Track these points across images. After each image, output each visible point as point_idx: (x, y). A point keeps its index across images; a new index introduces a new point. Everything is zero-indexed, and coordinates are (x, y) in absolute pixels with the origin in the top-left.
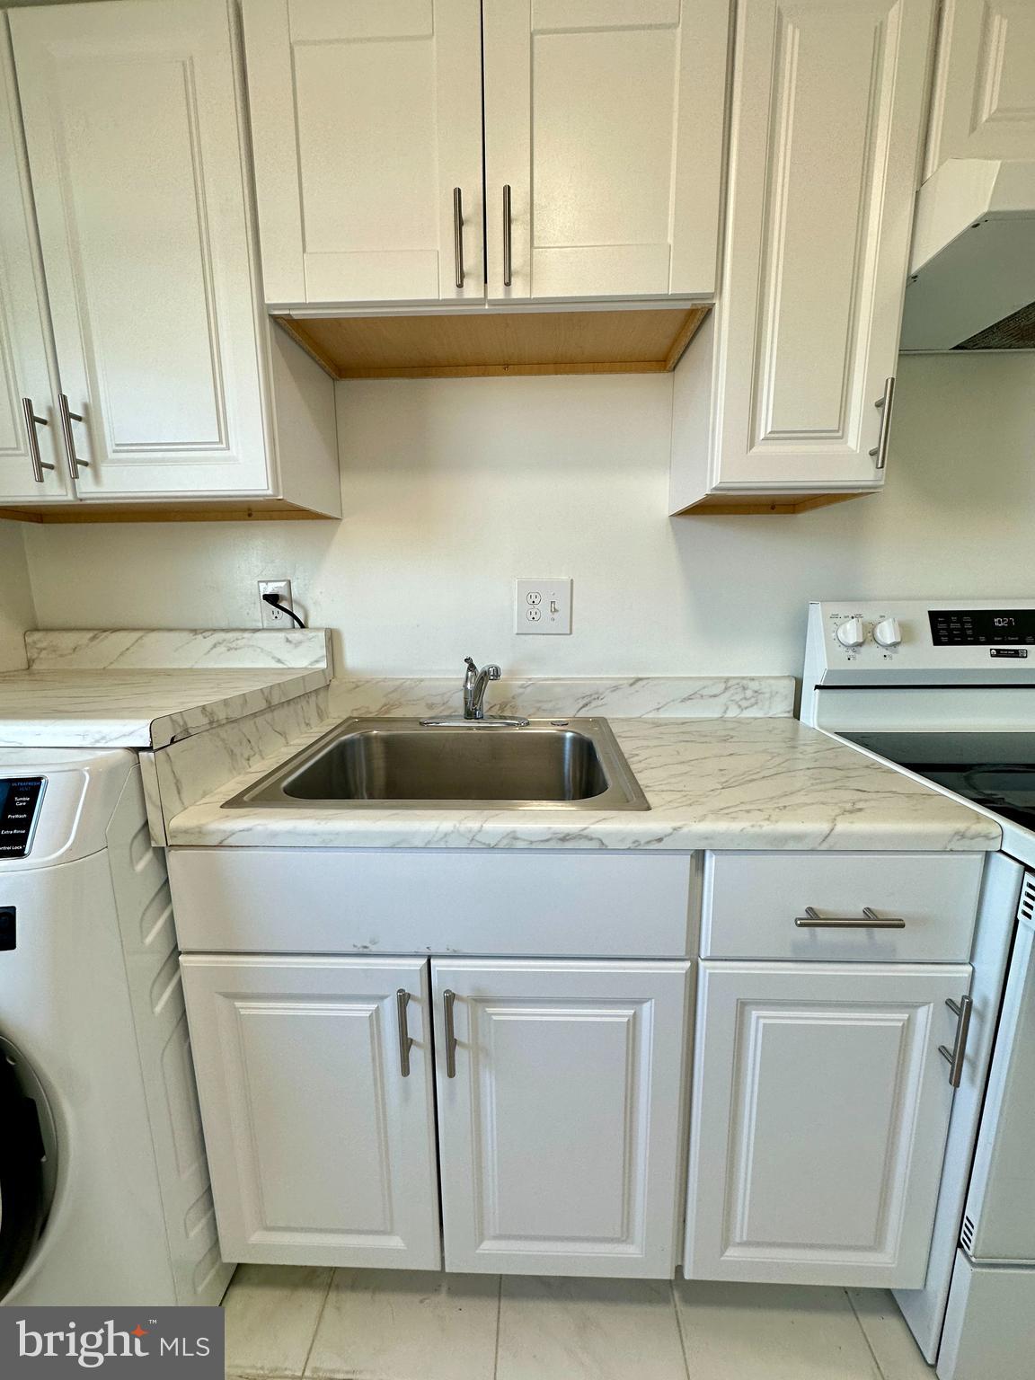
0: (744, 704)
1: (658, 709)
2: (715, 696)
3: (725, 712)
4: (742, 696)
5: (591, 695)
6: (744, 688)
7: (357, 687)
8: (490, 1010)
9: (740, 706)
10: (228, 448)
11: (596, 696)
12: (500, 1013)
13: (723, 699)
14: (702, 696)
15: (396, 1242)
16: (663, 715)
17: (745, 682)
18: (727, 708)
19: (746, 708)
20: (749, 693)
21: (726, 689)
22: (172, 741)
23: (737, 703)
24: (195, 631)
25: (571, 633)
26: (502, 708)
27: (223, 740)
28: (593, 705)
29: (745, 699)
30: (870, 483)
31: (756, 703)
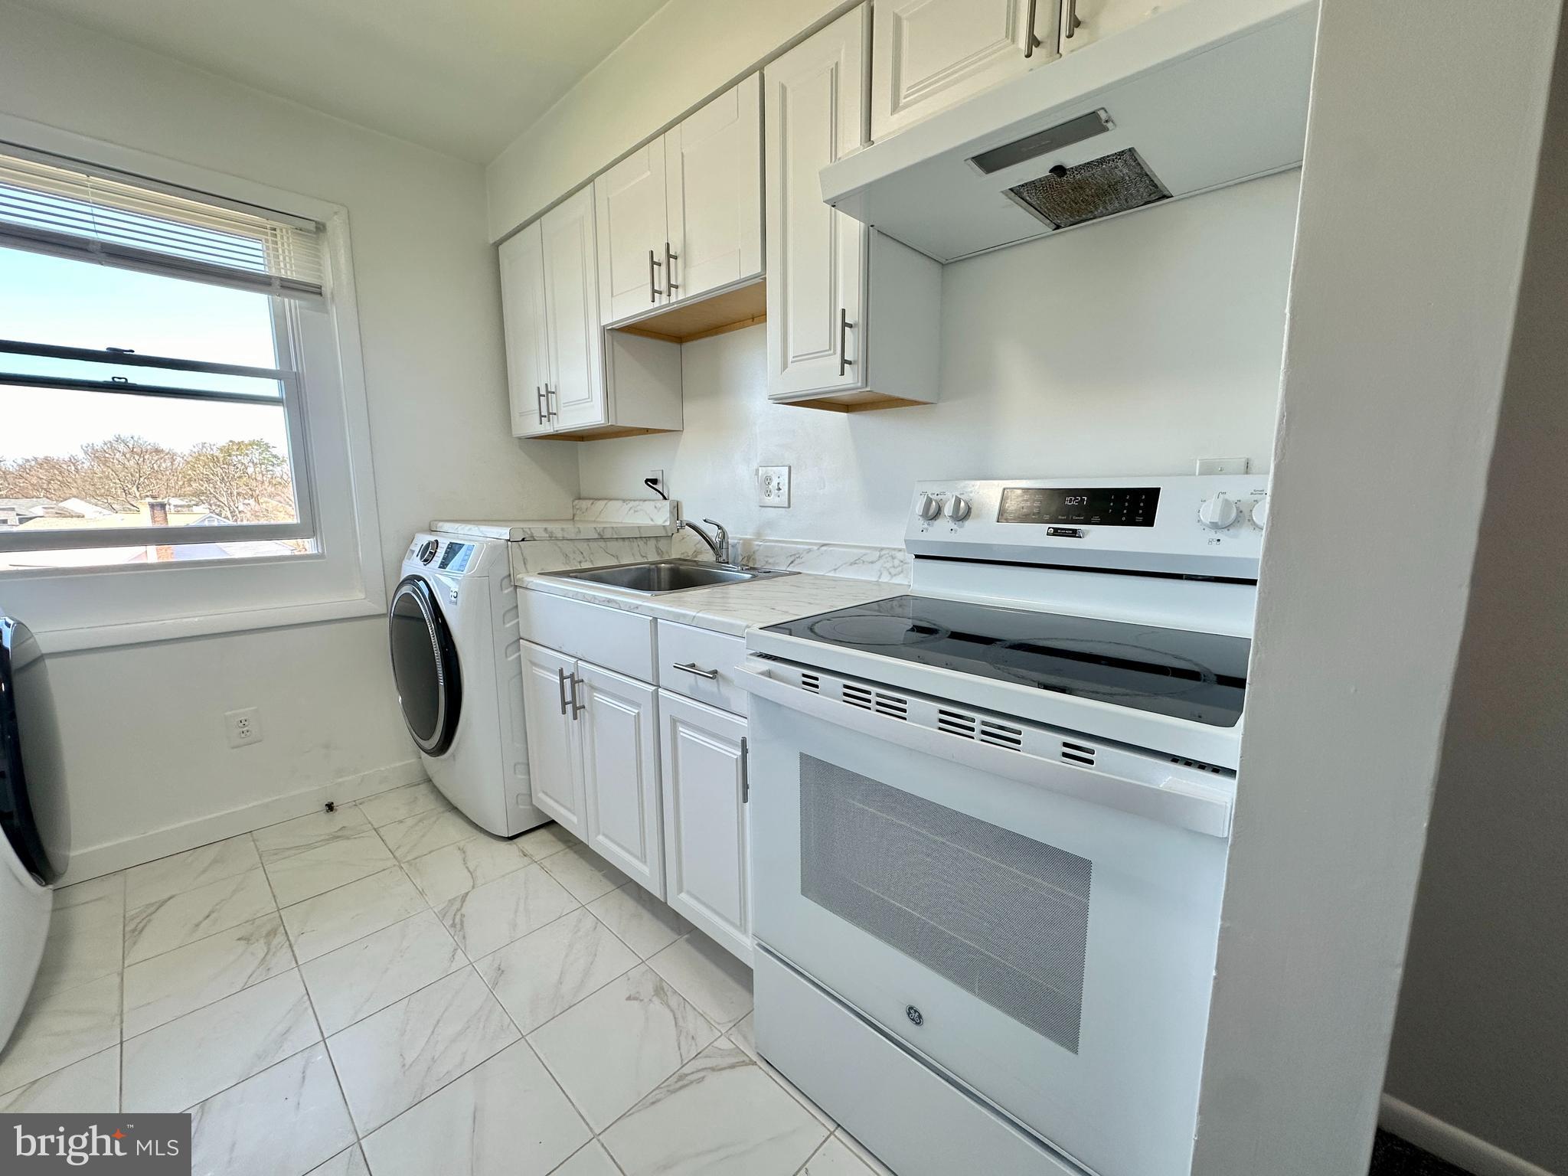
0: (893, 571)
1: (835, 570)
2: (872, 563)
3: (880, 577)
4: (891, 565)
5: (794, 555)
6: (893, 558)
7: (683, 538)
8: (595, 694)
9: (890, 573)
10: (592, 401)
11: (797, 556)
12: (599, 697)
13: (877, 566)
14: (864, 562)
15: (575, 819)
16: (838, 575)
17: (893, 552)
18: (881, 574)
19: (895, 575)
20: (896, 562)
21: (880, 557)
22: (523, 540)
23: (888, 570)
24: (624, 501)
25: (789, 507)
26: (748, 560)
27: (559, 547)
28: (796, 562)
29: (894, 567)
30: (852, 386)
31: (902, 572)
